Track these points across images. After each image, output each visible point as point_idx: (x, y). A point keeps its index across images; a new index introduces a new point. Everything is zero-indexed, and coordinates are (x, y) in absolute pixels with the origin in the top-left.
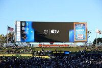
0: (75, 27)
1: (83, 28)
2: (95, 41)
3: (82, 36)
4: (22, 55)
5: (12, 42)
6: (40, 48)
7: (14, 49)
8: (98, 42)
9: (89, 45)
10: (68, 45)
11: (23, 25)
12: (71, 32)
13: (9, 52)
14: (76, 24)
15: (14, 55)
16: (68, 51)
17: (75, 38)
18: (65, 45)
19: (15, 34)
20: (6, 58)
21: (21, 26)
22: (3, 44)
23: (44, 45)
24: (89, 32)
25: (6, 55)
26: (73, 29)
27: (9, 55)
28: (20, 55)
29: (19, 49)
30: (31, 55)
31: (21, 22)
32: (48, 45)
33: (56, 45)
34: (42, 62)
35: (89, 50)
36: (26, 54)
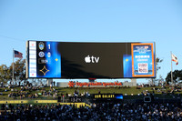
0: (133, 51)
1: (148, 53)
2: (169, 75)
3: (147, 68)
4: (40, 101)
5: (22, 79)
6: (71, 88)
7: (25, 90)
8: (175, 79)
9: (160, 84)
10: (122, 83)
11: (41, 47)
12: (127, 60)
13: (15, 96)
14: (135, 46)
15: (25, 102)
16: (121, 95)
17: (133, 70)
18: (117, 84)
19: (26, 64)
20: (11, 106)
21: (38, 50)
22: (6, 83)
23: (78, 84)
24: (158, 60)
25: (12, 102)
26: (130, 54)
27: (16, 102)
28: (35, 101)
29: (34, 90)
30: (55, 101)
31: (38, 43)
32: (86, 84)
33: (101, 84)
34: (75, 113)
35: (159, 92)
36: (46, 99)
